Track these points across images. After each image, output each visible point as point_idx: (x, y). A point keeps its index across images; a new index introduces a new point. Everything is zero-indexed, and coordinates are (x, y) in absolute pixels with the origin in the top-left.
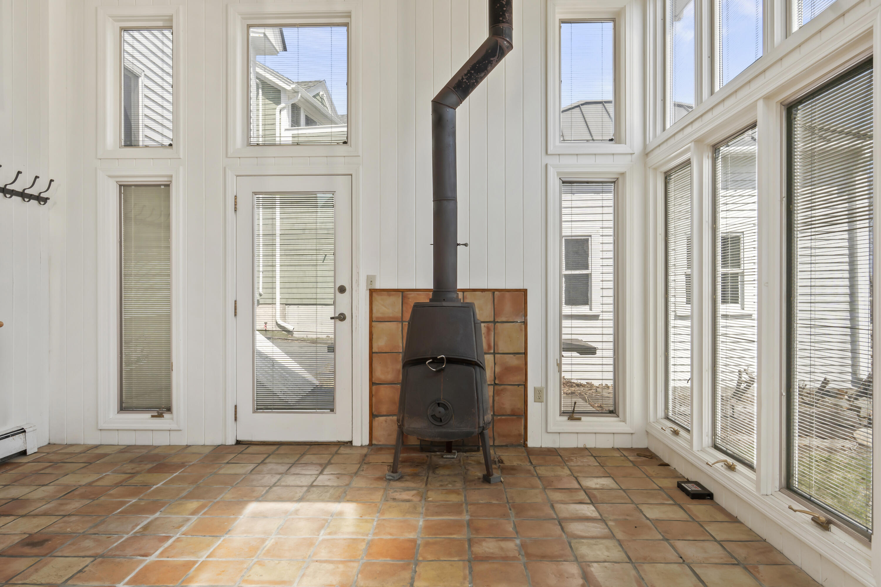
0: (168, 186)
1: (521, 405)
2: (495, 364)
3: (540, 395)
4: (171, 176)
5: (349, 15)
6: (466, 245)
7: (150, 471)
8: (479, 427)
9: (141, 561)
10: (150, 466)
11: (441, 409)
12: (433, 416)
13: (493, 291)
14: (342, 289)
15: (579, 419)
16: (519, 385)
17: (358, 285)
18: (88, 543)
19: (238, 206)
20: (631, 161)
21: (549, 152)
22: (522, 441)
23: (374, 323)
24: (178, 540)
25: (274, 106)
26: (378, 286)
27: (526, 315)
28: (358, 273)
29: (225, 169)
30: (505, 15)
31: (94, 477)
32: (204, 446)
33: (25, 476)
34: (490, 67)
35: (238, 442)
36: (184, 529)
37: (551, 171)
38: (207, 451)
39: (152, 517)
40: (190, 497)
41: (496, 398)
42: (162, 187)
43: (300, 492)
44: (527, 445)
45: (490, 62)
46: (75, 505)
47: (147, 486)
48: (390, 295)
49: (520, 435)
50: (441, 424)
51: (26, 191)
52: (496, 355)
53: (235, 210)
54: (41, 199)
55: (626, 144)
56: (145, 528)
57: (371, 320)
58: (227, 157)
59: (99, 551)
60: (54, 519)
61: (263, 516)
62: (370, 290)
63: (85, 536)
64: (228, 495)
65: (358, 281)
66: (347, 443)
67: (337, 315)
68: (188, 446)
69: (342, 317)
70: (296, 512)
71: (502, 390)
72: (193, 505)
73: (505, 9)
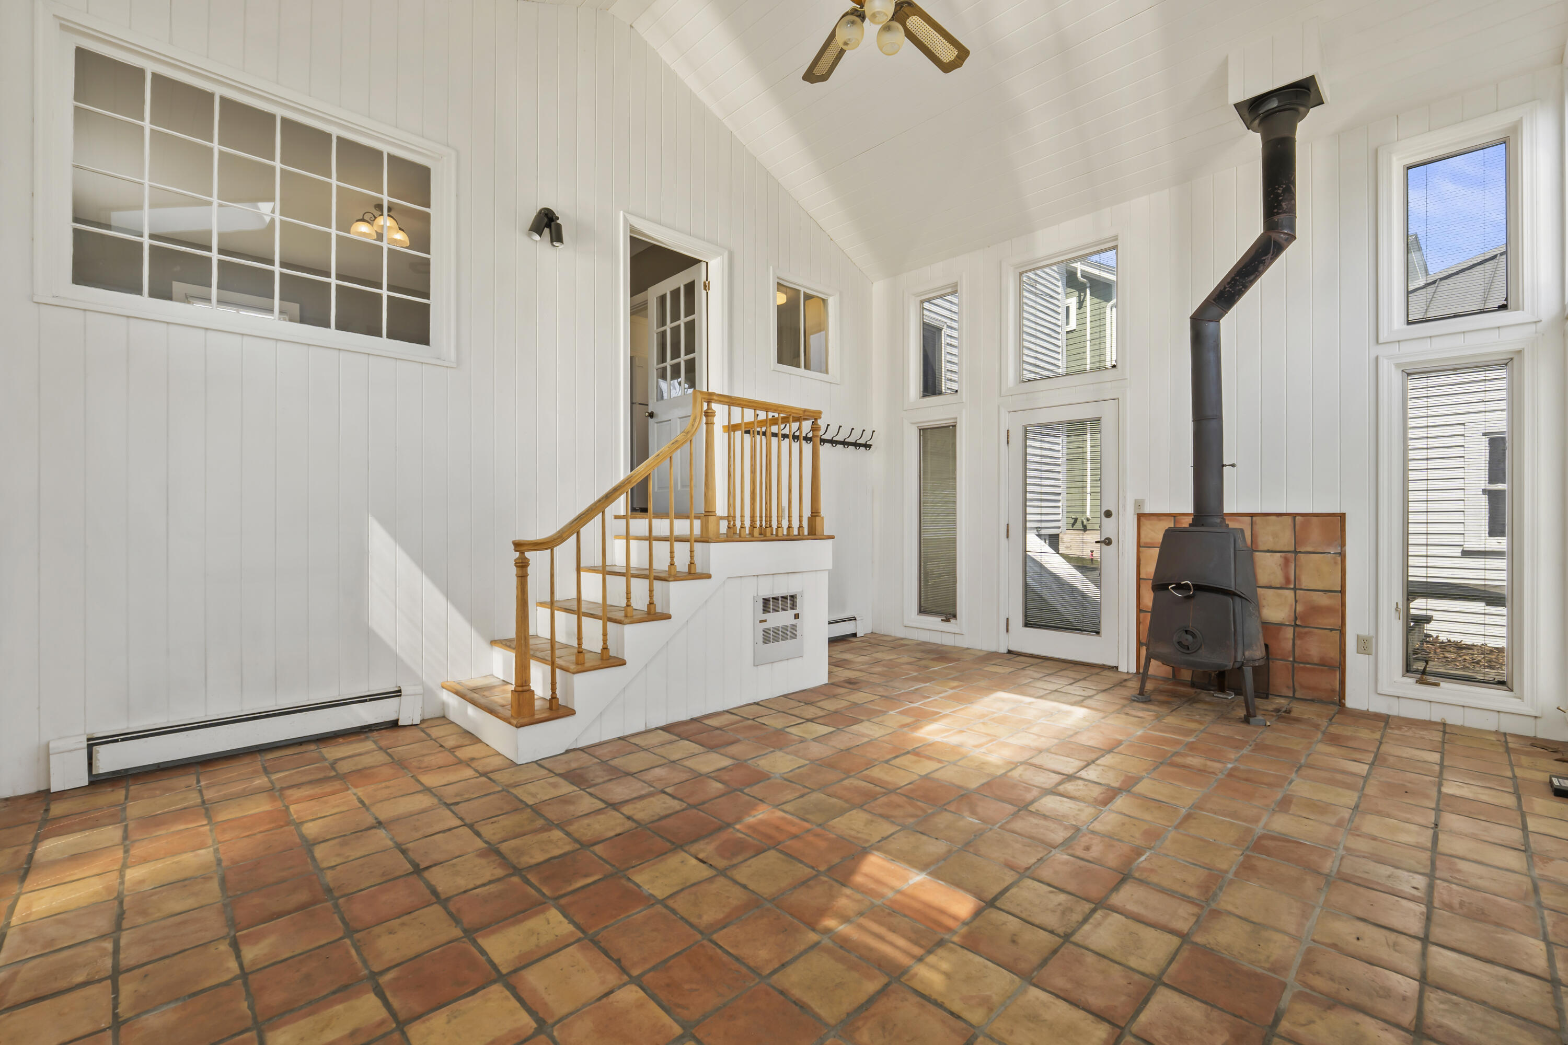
0: (954, 426)
1: (1334, 654)
2: (1296, 601)
3: (1365, 645)
4: (956, 418)
5: (1115, 238)
6: (1233, 466)
7: (933, 659)
8: (1235, 661)
9: (908, 705)
10: (934, 656)
11: (1189, 637)
12: (1179, 643)
13: (1294, 516)
14: (1108, 514)
15: (1437, 685)
16: (1331, 630)
17: (1125, 510)
18: (880, 689)
19: (1010, 439)
20: (1536, 332)
21: (1381, 340)
22: (1336, 698)
23: (1141, 549)
24: (935, 700)
25: (1104, 304)
26: (1147, 510)
27: (1343, 544)
28: (1125, 497)
29: (999, 407)
30: (1281, 205)
31: (896, 656)
32: (981, 650)
33: (853, 649)
34: (1262, 267)
35: (1009, 652)
36: (941, 695)
37: (1384, 365)
38: (981, 654)
39: (923, 685)
40: (954, 679)
41: (1298, 642)
42: (951, 427)
43: (1042, 693)
44: (1344, 705)
45: (1263, 262)
46: (878, 669)
47: (927, 667)
48: (1160, 520)
49: (1333, 691)
50: (1188, 652)
51: (858, 442)
52: (1297, 591)
53: (1008, 443)
54: (867, 446)
55: (1523, 310)
56: (916, 689)
57: (1139, 545)
58: (1000, 396)
59: (885, 694)
60: (864, 674)
61: (1003, 700)
62: (1138, 514)
63: (879, 685)
64: (983, 683)
65: (1124, 506)
66: (1113, 667)
67: (1103, 539)
68: (968, 649)
69: (1108, 542)
70: (1030, 703)
71: (1306, 633)
72: (955, 684)
73: (1280, 198)
